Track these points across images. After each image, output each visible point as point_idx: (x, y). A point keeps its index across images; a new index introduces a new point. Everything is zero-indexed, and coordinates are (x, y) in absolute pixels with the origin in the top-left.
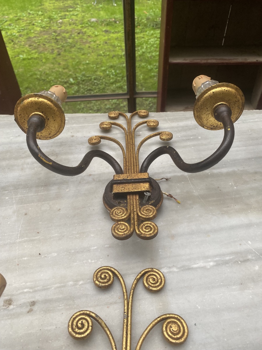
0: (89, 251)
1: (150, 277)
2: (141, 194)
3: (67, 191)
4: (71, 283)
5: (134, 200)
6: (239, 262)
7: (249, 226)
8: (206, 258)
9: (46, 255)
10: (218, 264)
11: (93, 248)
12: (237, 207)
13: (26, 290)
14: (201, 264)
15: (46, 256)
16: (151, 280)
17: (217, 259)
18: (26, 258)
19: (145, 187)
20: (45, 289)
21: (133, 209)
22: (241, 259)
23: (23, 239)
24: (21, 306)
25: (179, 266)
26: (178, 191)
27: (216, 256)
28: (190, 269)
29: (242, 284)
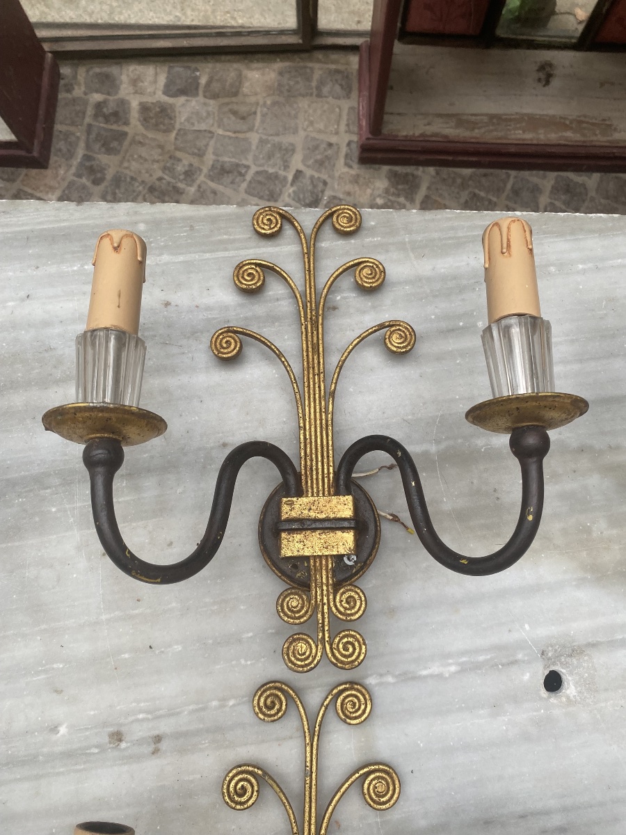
0: (240, 641)
1: (346, 701)
2: (337, 561)
3: (178, 492)
4: (215, 703)
5: (324, 573)
6: (500, 666)
8: (445, 656)
9: (163, 650)
10: (464, 669)
11: (245, 636)
13: (141, 716)
14: (435, 669)
15: (163, 652)
16: (349, 706)
17: (464, 659)
18: (127, 656)
20: (172, 713)
21: (322, 599)
22: (504, 661)
23: (112, 615)
24: (140, 742)
25: (397, 673)
27: (464, 653)
28: (415, 678)
29: (496, 707)
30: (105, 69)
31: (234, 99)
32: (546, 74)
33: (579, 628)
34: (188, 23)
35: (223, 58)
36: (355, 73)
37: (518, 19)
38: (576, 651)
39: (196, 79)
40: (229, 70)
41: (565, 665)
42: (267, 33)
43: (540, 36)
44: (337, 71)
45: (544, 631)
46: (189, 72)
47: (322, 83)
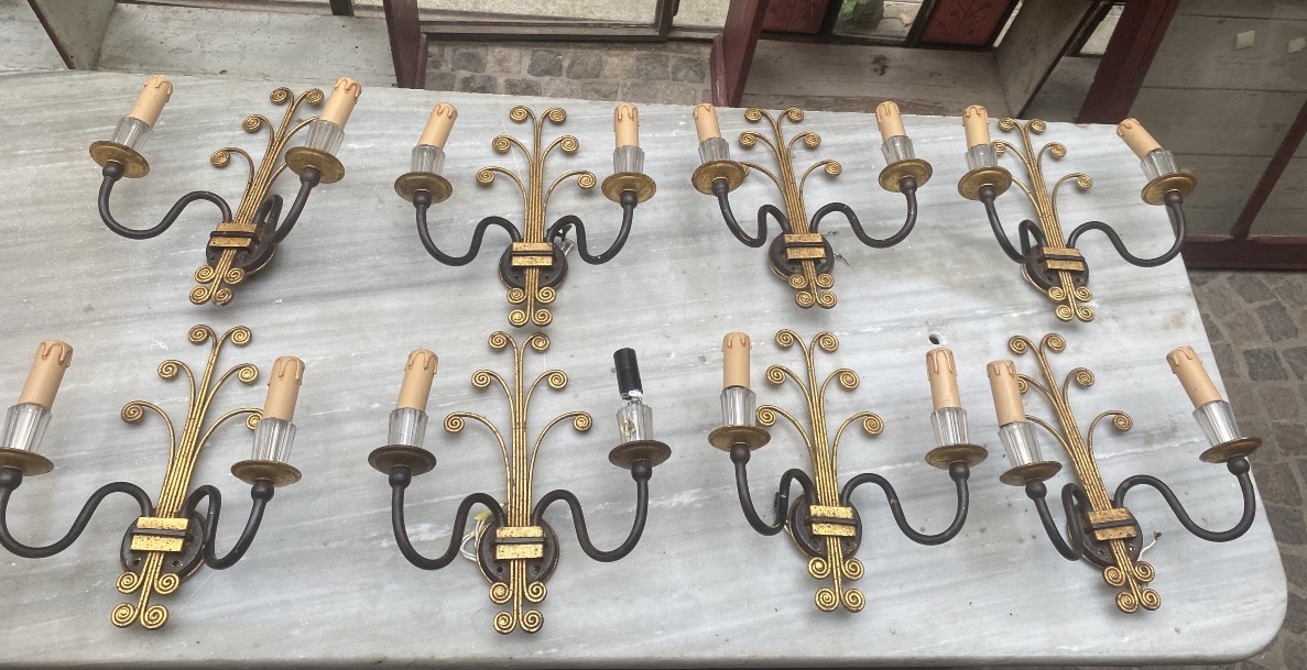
0: (763, 314)
1: (825, 339)
2: (817, 261)
5: (811, 266)
6: (904, 329)
7: (918, 293)
8: (874, 324)
10: (885, 330)
11: (766, 311)
12: (909, 271)
14: (870, 329)
16: (826, 342)
17: (884, 325)
18: (703, 320)
19: (820, 253)
21: (811, 277)
23: (692, 301)
25: (850, 330)
26: (847, 249)
27: (882, 322)
28: (859, 333)
29: (904, 348)
30: (472, 50)
31: (595, 80)
32: (881, 66)
33: (944, 311)
34: (549, 14)
35: (584, 45)
36: (707, 61)
37: (851, 22)
38: (945, 322)
39: (559, 62)
40: (591, 56)
41: (939, 330)
42: (627, 26)
43: (872, 35)
44: (690, 60)
45: (926, 312)
46: (552, 56)
47: (676, 69)
